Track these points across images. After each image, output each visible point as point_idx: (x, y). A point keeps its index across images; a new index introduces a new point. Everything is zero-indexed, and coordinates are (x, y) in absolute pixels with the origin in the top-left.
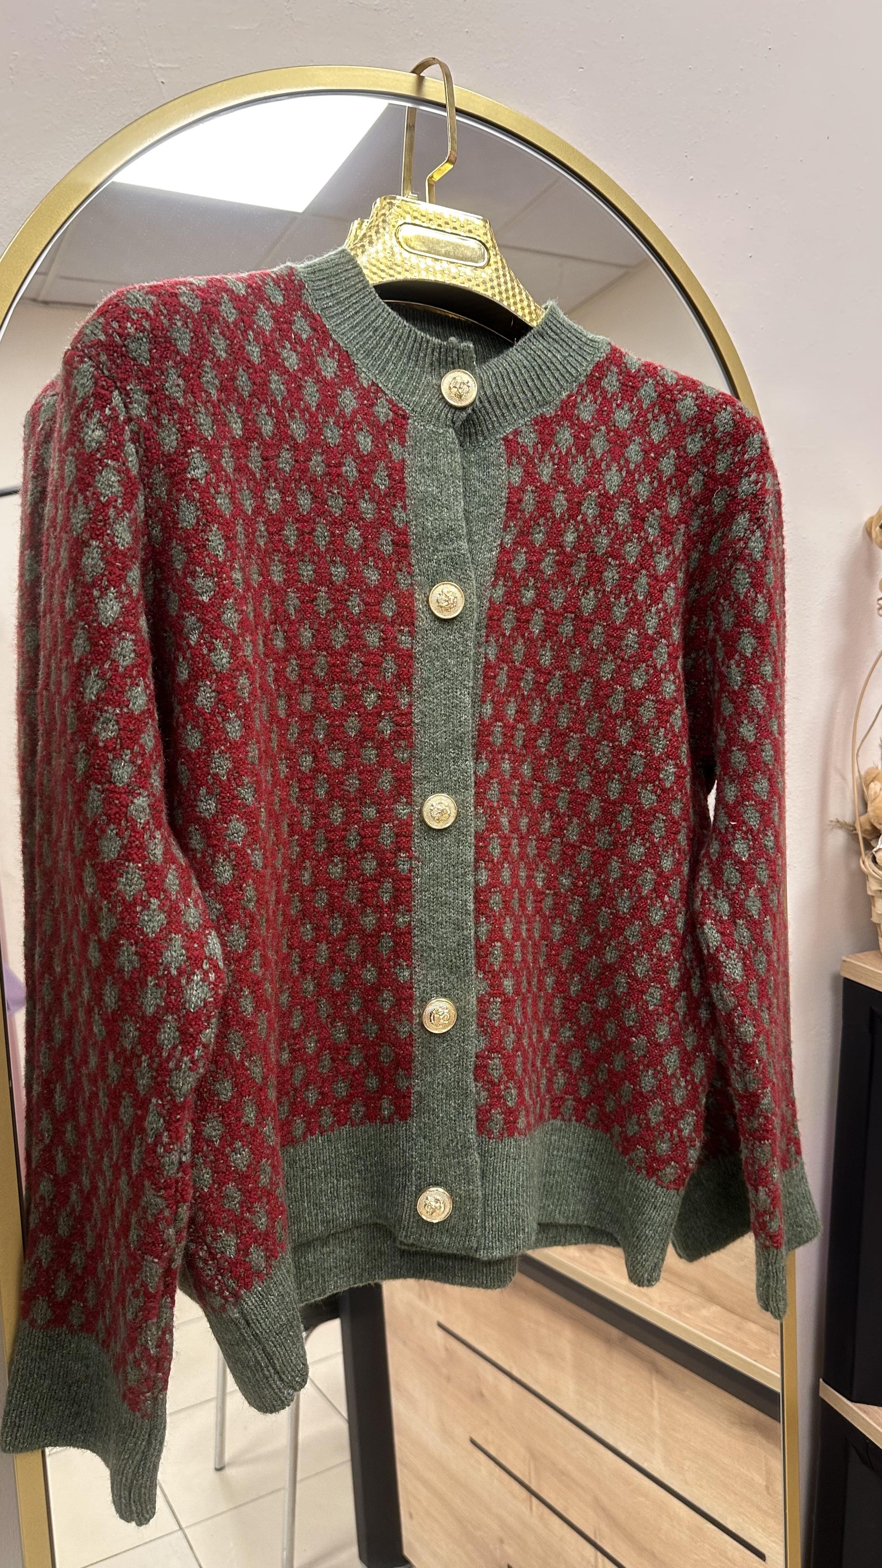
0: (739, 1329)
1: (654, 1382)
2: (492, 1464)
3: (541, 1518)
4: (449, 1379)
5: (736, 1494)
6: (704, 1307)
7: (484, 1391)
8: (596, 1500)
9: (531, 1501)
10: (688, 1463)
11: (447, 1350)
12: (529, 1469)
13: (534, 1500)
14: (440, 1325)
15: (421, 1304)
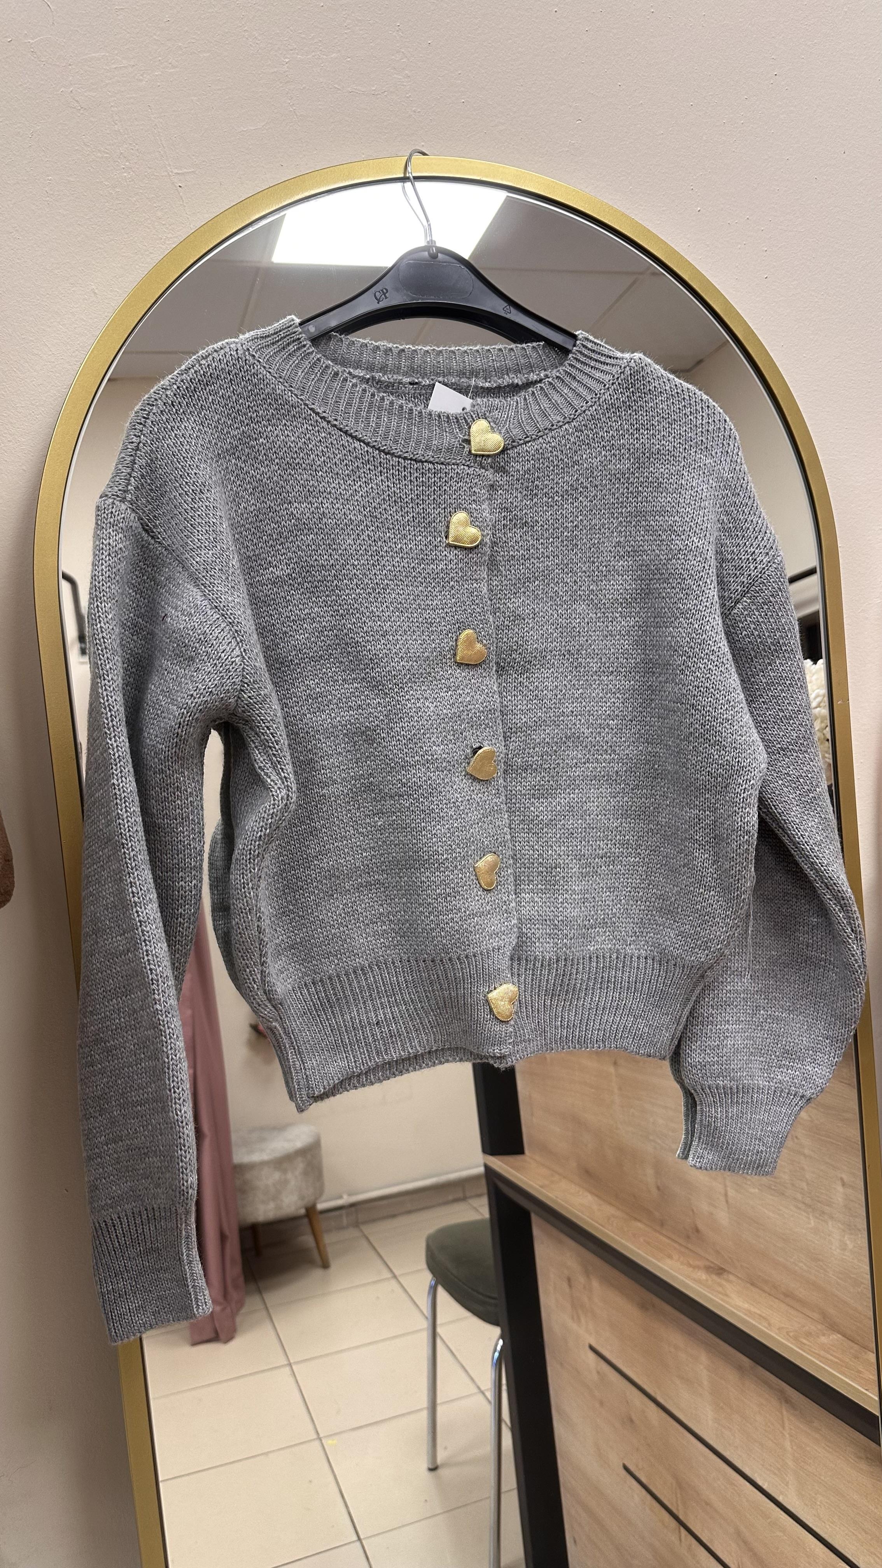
0: (856, 1357)
1: (785, 1413)
2: (644, 1492)
3: (689, 1548)
4: (601, 1403)
5: (866, 1533)
6: (824, 1335)
7: (634, 1418)
8: (738, 1533)
9: (680, 1532)
10: (820, 1498)
11: (598, 1372)
12: (677, 1498)
13: (682, 1529)
14: (592, 1348)
15: (573, 1326)
